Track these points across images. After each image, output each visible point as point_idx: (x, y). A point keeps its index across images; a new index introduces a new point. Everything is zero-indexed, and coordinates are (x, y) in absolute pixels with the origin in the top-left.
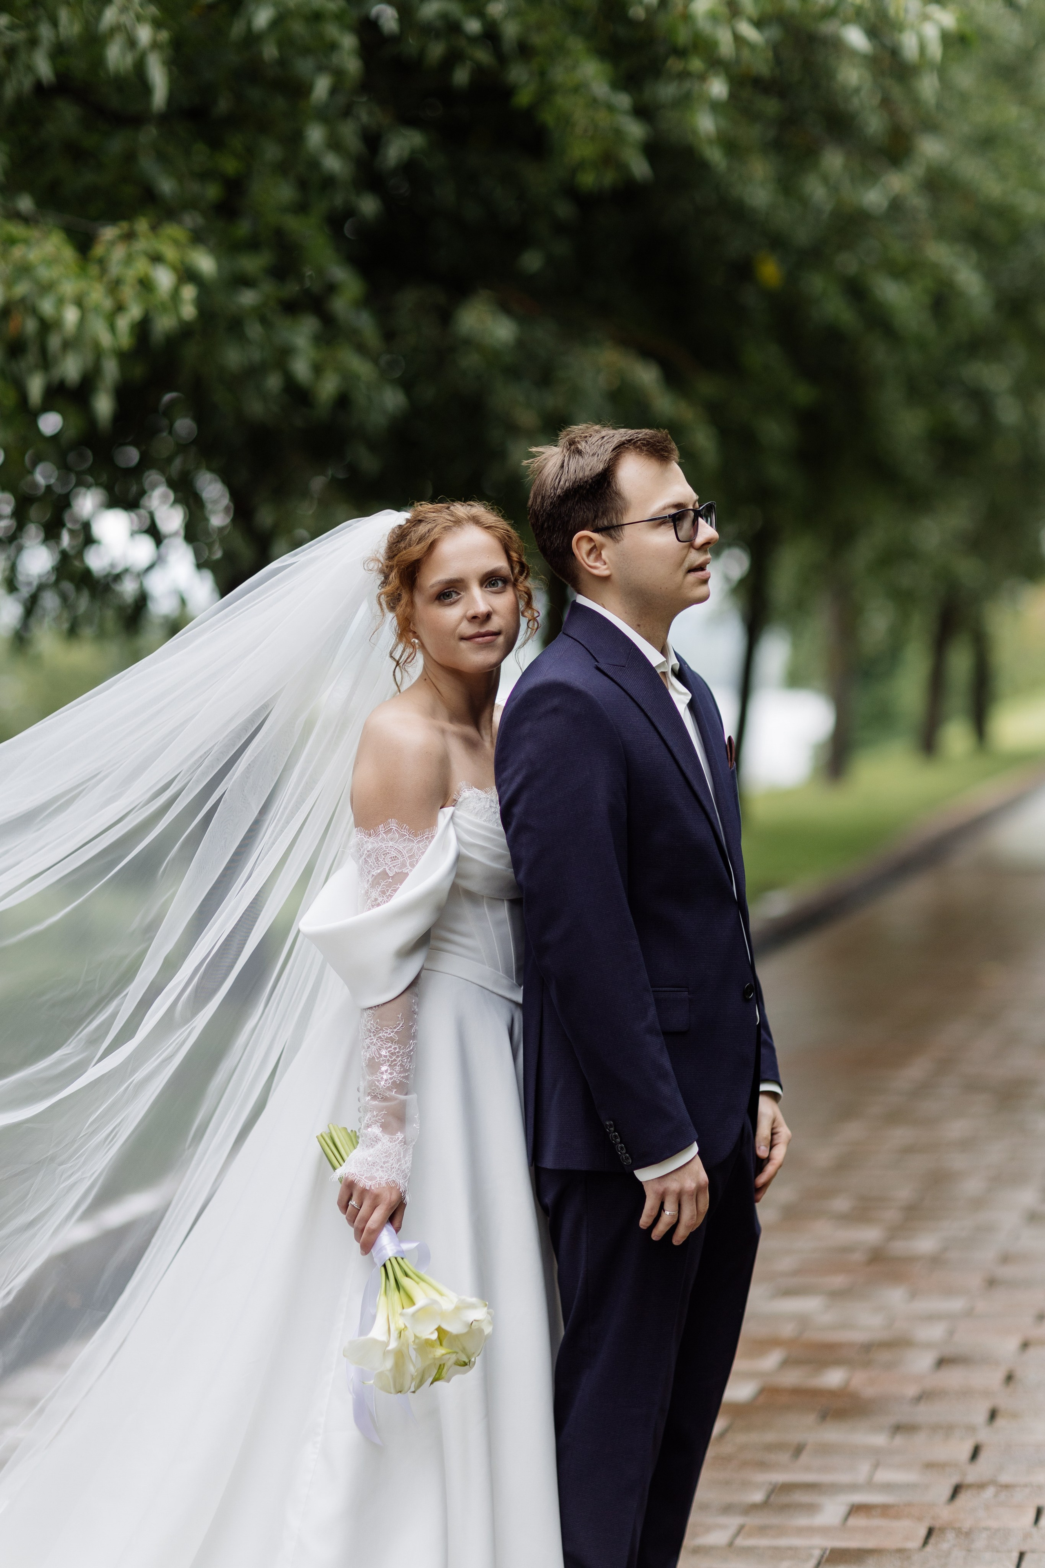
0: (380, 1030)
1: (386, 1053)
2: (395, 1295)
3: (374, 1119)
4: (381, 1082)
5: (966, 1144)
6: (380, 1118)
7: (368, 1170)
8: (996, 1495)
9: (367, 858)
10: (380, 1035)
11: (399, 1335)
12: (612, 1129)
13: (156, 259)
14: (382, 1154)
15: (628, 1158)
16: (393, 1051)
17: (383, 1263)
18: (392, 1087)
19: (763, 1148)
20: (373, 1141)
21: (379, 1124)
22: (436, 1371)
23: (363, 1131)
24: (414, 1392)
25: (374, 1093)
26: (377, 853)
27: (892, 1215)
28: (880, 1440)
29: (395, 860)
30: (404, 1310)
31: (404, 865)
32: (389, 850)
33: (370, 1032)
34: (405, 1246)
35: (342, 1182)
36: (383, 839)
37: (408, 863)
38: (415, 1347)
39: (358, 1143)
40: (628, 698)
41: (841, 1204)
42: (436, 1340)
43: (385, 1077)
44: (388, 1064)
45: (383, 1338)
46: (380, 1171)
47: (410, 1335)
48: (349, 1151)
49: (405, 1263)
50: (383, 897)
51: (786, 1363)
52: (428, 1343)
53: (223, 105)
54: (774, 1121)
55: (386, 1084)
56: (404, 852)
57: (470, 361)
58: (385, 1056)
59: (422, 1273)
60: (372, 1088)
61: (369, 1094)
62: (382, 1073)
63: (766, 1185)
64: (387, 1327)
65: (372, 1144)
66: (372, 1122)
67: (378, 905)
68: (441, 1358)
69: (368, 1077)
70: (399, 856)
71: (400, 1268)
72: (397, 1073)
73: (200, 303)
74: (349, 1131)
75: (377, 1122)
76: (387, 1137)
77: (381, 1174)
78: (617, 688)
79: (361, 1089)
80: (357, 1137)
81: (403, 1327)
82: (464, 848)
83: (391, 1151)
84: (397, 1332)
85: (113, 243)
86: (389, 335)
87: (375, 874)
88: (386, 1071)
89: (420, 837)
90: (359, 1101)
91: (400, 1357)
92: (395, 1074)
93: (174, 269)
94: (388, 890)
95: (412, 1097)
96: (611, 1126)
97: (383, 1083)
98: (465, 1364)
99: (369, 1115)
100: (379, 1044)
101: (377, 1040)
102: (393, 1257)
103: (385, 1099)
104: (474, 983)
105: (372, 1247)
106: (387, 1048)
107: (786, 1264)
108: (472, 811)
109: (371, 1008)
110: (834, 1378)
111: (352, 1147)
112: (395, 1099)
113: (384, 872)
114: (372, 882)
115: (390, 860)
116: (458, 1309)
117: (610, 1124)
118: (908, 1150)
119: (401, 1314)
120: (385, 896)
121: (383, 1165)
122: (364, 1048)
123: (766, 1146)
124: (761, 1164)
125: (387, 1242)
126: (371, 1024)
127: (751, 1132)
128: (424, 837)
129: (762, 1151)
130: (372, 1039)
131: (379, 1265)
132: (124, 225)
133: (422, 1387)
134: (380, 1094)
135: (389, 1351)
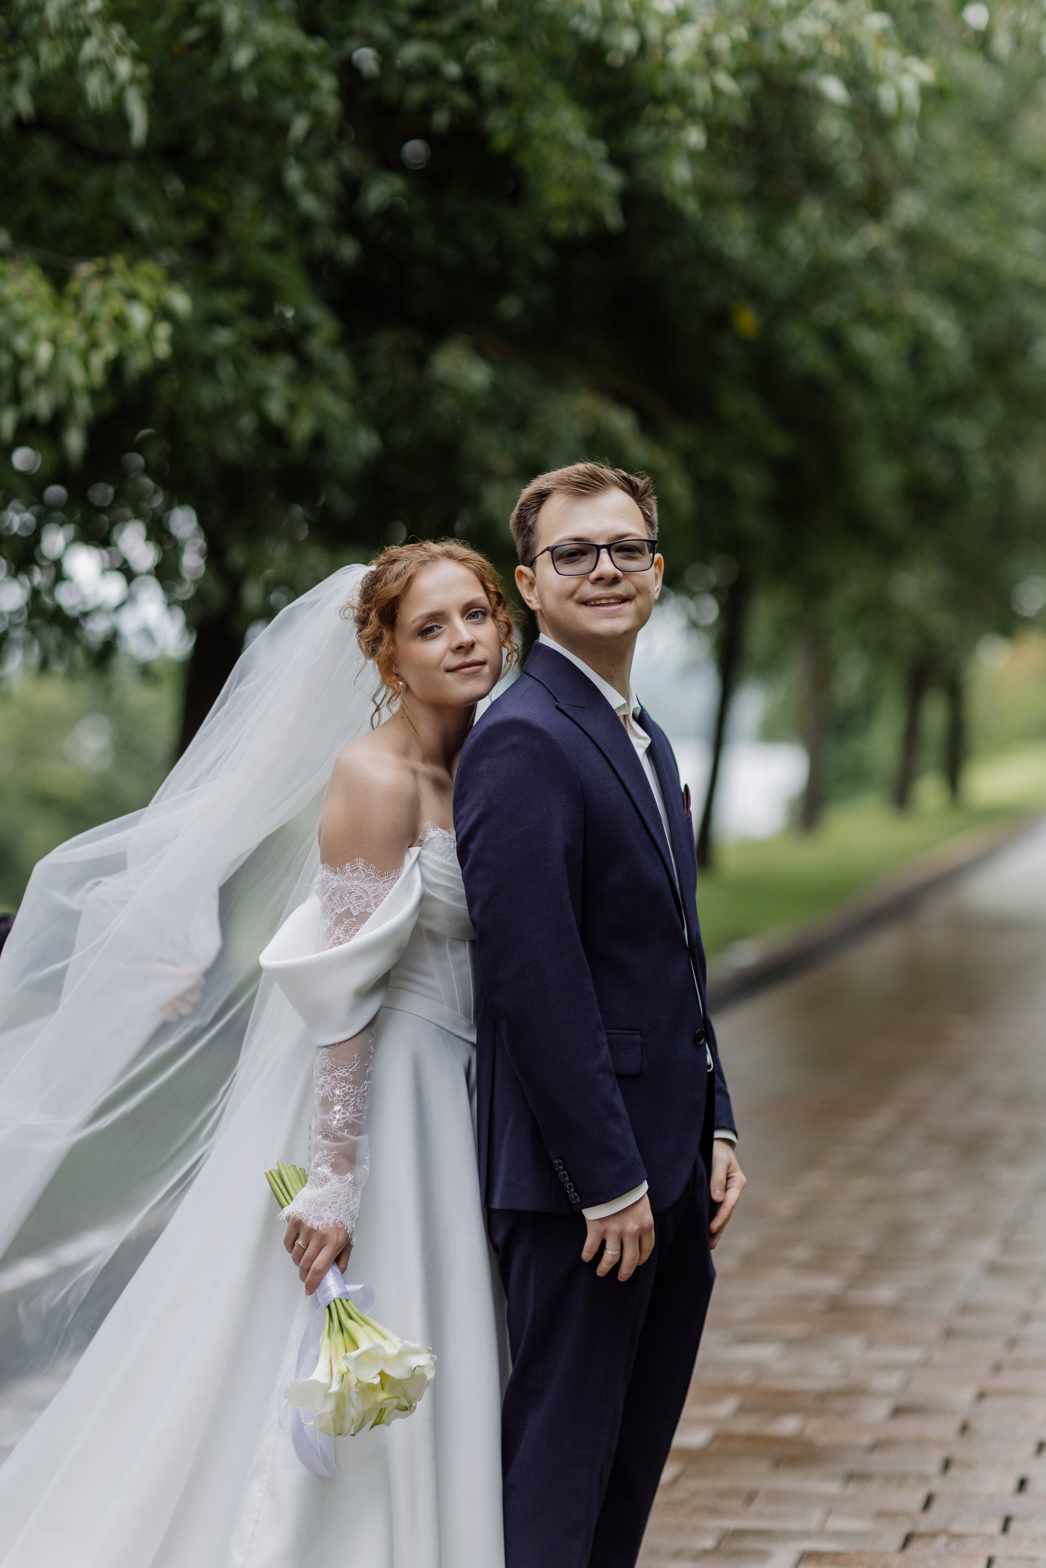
0: (335, 1069)
1: (340, 1092)
2: (338, 1337)
3: (325, 1158)
4: (334, 1122)
5: (929, 1195)
6: (330, 1157)
7: (316, 1210)
8: (948, 1544)
9: (332, 897)
10: (335, 1074)
11: (341, 1378)
12: (561, 1167)
13: (132, 296)
14: (331, 1194)
15: (577, 1198)
16: (347, 1091)
17: (327, 1305)
18: (344, 1128)
19: (718, 1192)
20: (323, 1181)
21: (329, 1164)
22: (377, 1415)
23: (312, 1170)
24: (353, 1435)
25: (325, 1132)
26: (342, 891)
27: (851, 1264)
28: (832, 1488)
29: (360, 899)
30: (348, 1354)
31: (368, 905)
32: (354, 889)
33: (325, 1070)
34: (350, 1288)
35: (290, 1221)
36: (349, 877)
37: (373, 903)
38: (356, 1390)
39: (306, 1181)
40: (587, 738)
41: (801, 1253)
42: (377, 1385)
43: (337, 1117)
44: (342, 1104)
45: (325, 1380)
46: (328, 1211)
47: (352, 1379)
48: (297, 1189)
49: (349, 1305)
50: (346, 936)
51: (742, 1410)
52: (370, 1387)
53: (203, 145)
54: (729, 1166)
55: (338, 1124)
56: (370, 892)
57: (445, 405)
58: (339, 1096)
59: (366, 1316)
60: (324, 1127)
61: (321, 1133)
62: (335, 1113)
63: (721, 1229)
64: (329, 1370)
65: (321, 1183)
66: (322, 1161)
67: (341, 943)
68: (382, 1403)
69: (320, 1116)
70: (364, 895)
71: (345, 1310)
72: (350, 1113)
73: (175, 341)
74: (298, 1169)
75: (328, 1161)
76: (337, 1177)
77: (329, 1214)
78: (577, 728)
79: (313, 1127)
80: (306, 1176)
81: (346, 1371)
82: (429, 888)
83: (340, 1192)
84: (340, 1375)
85: (88, 280)
86: (364, 378)
87: (339, 912)
88: (339, 1111)
89: (386, 877)
90: (310, 1139)
91: (341, 1400)
92: (348, 1114)
93: (150, 307)
94: (351, 930)
95: (364, 1138)
96: (560, 1164)
97: (335, 1123)
98: (406, 1409)
99: (319, 1154)
100: (333, 1083)
101: (331, 1079)
102: (338, 1298)
103: (336, 1139)
104: (433, 1023)
105: (317, 1287)
106: (341, 1088)
107: (744, 1311)
108: (437, 852)
109: (327, 1046)
110: (788, 1425)
111: (300, 1185)
112: (347, 1139)
113: (348, 911)
114: (336, 919)
115: (355, 899)
116: (401, 1354)
117: (559, 1163)
118: (871, 1200)
119: (345, 1358)
120: (347, 935)
121: (331, 1206)
122: (318, 1086)
123: (721, 1190)
124: (715, 1206)
125: (332, 1283)
126: (326, 1062)
127: (705, 1174)
128: (390, 878)
129: (716, 1195)
130: (327, 1078)
131: (323, 1305)
132: (101, 261)
133: (362, 1431)
134: (332, 1134)
135: (330, 1394)
